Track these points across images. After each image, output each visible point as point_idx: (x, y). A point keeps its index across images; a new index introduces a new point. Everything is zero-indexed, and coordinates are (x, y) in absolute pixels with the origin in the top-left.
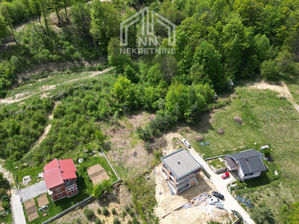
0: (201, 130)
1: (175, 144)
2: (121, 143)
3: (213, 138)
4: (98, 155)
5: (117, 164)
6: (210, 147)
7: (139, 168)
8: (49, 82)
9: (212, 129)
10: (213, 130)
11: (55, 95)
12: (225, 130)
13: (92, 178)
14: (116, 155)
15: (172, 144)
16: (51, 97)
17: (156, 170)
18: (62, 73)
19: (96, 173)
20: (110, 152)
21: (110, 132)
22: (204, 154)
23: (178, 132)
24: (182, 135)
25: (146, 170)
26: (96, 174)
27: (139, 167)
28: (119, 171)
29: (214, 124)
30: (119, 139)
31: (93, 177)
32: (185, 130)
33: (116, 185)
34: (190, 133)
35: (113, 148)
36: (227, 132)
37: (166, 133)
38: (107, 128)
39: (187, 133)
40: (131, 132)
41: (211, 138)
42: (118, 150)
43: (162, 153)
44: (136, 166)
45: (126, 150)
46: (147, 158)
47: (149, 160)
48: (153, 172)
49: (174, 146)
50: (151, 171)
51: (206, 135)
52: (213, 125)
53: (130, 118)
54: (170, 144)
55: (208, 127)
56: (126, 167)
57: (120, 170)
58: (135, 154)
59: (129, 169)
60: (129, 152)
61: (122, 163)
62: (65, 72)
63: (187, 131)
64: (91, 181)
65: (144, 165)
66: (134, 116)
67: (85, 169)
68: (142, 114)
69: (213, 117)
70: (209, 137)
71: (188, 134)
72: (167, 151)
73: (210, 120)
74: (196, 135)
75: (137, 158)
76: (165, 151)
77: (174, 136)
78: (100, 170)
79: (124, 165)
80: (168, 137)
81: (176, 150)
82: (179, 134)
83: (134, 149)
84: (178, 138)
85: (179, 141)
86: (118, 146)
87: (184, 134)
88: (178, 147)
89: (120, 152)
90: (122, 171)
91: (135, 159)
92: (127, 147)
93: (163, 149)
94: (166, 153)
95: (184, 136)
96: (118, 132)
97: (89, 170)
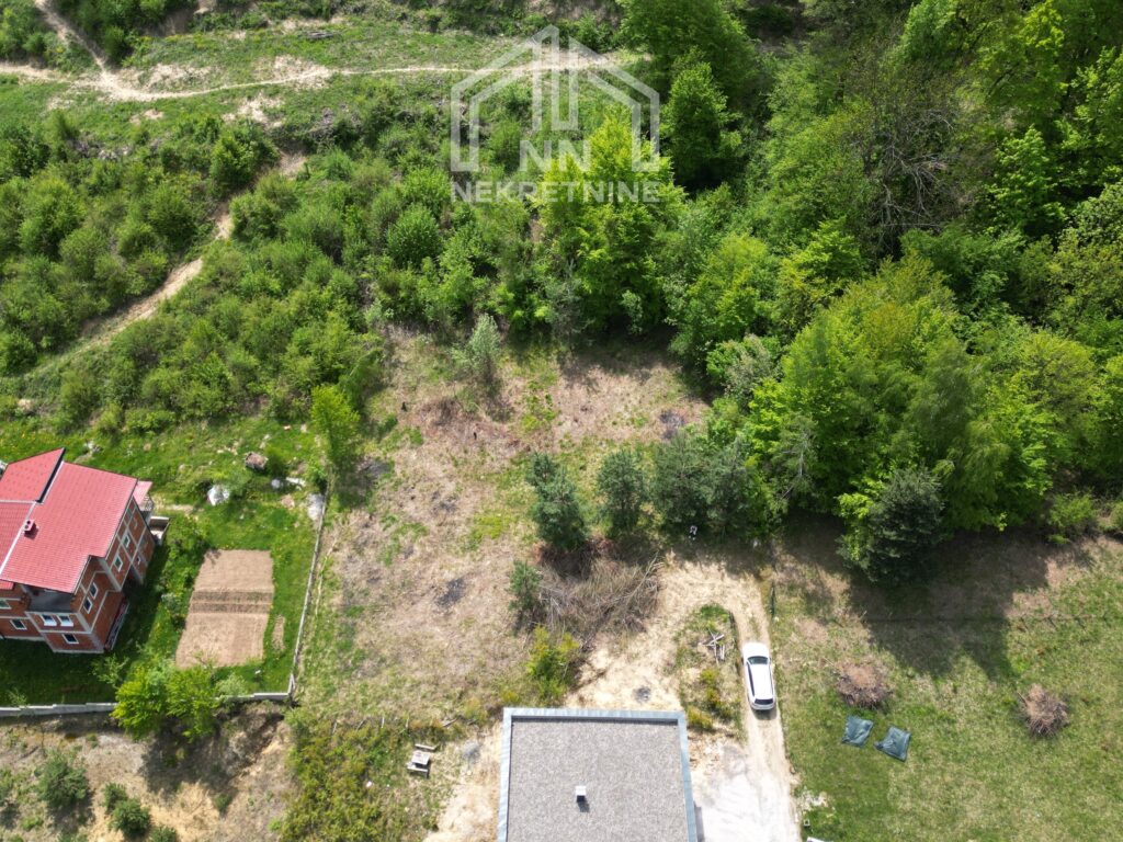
0: (912, 634)
1: (694, 644)
2: (436, 495)
3: (958, 727)
4: (302, 505)
5: (337, 599)
6: (897, 776)
7: (416, 685)
8: (318, 45)
9: (994, 663)
10: (991, 675)
11: (298, 122)
12: (1085, 717)
13: (195, 610)
14: (370, 552)
15: (676, 640)
16: (277, 124)
17: (487, 742)
18: (404, 17)
19: (225, 596)
20: (355, 518)
21: (428, 409)
22: (821, 801)
23: (759, 578)
24: (772, 610)
25: (436, 714)
26: (222, 602)
27: (418, 675)
28: (323, 643)
29: (1025, 637)
30: (437, 470)
31: (205, 609)
32: (811, 587)
33: (261, 710)
34: (824, 622)
35: (381, 508)
36: (1087, 737)
37: (689, 555)
38: (427, 380)
39: (810, 612)
40: (521, 454)
41: (942, 719)
42: (393, 528)
43: (583, 661)
44: (408, 661)
45: (429, 550)
46: (490, 647)
47: (491, 663)
48: (467, 746)
49: (679, 655)
50: (459, 735)
51: (924, 685)
52: (1019, 644)
53: (572, 375)
54: (665, 632)
55: (973, 638)
56: (360, 640)
57: (328, 639)
58: (453, 593)
59: (367, 664)
60: (434, 567)
61: (362, 609)
62: (421, 13)
63: (815, 603)
64: (179, 624)
65: (446, 681)
66: (596, 373)
67: (200, 550)
68: (646, 377)
69: (1055, 585)
70: (932, 711)
71: (810, 625)
72: (620, 663)
73: (1017, 597)
74: (858, 651)
75: (444, 623)
76: (610, 661)
77: (723, 594)
78: (251, 588)
79: (363, 624)
80: (680, 581)
81: (676, 686)
82: (754, 596)
83: (468, 557)
84: (733, 620)
85: (730, 639)
86: (410, 508)
87: (782, 613)
88: (692, 674)
89: (396, 539)
90: (333, 652)
91: (430, 620)
92: (445, 529)
93: (605, 639)
94: (608, 674)
95: (778, 624)
96: (461, 431)
97: (213, 563)
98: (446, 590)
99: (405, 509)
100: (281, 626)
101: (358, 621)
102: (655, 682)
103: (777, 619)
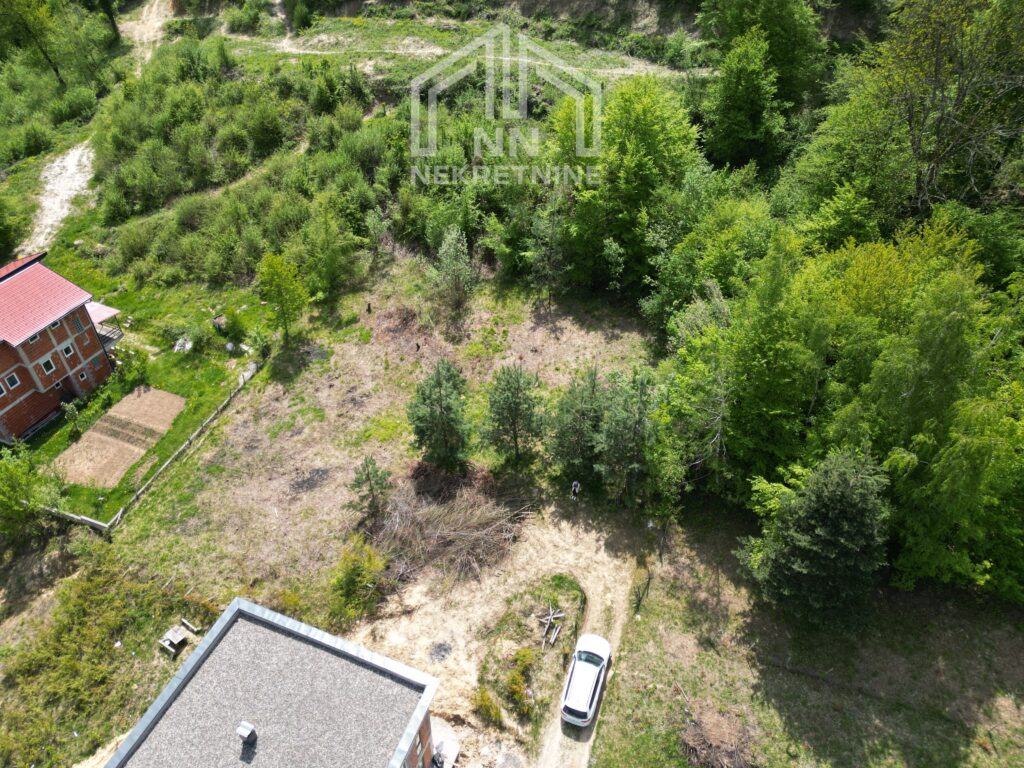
1: (526, 614)
2: (352, 389)
4: (239, 369)
5: (209, 455)
7: (222, 557)
13: (95, 429)
14: (264, 422)
15: (509, 602)
19: (127, 425)
20: (272, 390)
21: (390, 316)
24: (638, 603)
26: (122, 431)
27: (230, 549)
28: (170, 490)
30: (367, 368)
31: (103, 430)
32: (703, 595)
33: (81, 534)
34: (702, 641)
35: (300, 386)
37: (568, 514)
42: (298, 407)
43: (393, 590)
44: (229, 532)
45: (316, 435)
46: (313, 544)
47: (304, 561)
49: (503, 621)
54: (501, 590)
55: (918, 737)
56: (203, 497)
57: (177, 488)
58: (311, 481)
59: (193, 522)
60: (310, 452)
61: (223, 471)
63: (701, 614)
65: (251, 564)
67: (135, 384)
72: (434, 607)
75: (286, 505)
76: (424, 600)
77: (587, 568)
78: (150, 425)
79: (215, 483)
80: (545, 538)
81: (482, 655)
82: (624, 582)
83: (346, 452)
84: (584, 601)
85: (571, 622)
86: (323, 395)
87: (649, 612)
88: (507, 647)
89: (294, 418)
90: (172, 501)
91: (274, 500)
92: (342, 420)
93: (432, 575)
94: (416, 616)
95: (638, 624)
96: (408, 341)
97: (139, 396)
98: (307, 475)
99: (319, 394)
100: (150, 465)
101: (213, 479)
102: (461, 643)
103: (638, 617)
